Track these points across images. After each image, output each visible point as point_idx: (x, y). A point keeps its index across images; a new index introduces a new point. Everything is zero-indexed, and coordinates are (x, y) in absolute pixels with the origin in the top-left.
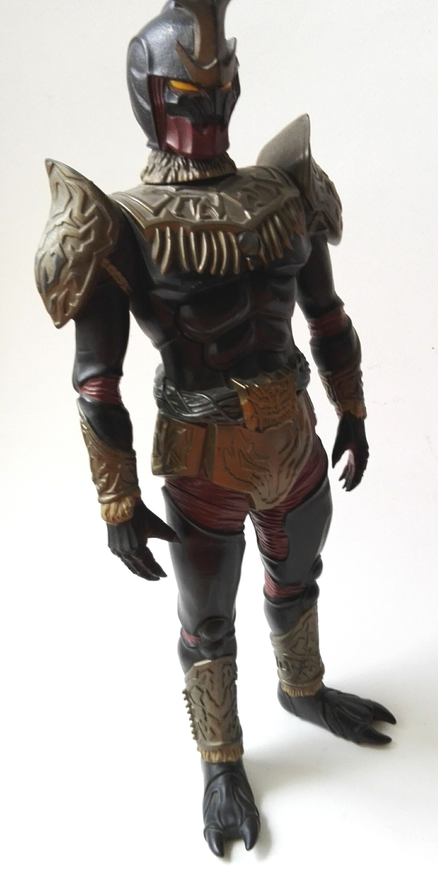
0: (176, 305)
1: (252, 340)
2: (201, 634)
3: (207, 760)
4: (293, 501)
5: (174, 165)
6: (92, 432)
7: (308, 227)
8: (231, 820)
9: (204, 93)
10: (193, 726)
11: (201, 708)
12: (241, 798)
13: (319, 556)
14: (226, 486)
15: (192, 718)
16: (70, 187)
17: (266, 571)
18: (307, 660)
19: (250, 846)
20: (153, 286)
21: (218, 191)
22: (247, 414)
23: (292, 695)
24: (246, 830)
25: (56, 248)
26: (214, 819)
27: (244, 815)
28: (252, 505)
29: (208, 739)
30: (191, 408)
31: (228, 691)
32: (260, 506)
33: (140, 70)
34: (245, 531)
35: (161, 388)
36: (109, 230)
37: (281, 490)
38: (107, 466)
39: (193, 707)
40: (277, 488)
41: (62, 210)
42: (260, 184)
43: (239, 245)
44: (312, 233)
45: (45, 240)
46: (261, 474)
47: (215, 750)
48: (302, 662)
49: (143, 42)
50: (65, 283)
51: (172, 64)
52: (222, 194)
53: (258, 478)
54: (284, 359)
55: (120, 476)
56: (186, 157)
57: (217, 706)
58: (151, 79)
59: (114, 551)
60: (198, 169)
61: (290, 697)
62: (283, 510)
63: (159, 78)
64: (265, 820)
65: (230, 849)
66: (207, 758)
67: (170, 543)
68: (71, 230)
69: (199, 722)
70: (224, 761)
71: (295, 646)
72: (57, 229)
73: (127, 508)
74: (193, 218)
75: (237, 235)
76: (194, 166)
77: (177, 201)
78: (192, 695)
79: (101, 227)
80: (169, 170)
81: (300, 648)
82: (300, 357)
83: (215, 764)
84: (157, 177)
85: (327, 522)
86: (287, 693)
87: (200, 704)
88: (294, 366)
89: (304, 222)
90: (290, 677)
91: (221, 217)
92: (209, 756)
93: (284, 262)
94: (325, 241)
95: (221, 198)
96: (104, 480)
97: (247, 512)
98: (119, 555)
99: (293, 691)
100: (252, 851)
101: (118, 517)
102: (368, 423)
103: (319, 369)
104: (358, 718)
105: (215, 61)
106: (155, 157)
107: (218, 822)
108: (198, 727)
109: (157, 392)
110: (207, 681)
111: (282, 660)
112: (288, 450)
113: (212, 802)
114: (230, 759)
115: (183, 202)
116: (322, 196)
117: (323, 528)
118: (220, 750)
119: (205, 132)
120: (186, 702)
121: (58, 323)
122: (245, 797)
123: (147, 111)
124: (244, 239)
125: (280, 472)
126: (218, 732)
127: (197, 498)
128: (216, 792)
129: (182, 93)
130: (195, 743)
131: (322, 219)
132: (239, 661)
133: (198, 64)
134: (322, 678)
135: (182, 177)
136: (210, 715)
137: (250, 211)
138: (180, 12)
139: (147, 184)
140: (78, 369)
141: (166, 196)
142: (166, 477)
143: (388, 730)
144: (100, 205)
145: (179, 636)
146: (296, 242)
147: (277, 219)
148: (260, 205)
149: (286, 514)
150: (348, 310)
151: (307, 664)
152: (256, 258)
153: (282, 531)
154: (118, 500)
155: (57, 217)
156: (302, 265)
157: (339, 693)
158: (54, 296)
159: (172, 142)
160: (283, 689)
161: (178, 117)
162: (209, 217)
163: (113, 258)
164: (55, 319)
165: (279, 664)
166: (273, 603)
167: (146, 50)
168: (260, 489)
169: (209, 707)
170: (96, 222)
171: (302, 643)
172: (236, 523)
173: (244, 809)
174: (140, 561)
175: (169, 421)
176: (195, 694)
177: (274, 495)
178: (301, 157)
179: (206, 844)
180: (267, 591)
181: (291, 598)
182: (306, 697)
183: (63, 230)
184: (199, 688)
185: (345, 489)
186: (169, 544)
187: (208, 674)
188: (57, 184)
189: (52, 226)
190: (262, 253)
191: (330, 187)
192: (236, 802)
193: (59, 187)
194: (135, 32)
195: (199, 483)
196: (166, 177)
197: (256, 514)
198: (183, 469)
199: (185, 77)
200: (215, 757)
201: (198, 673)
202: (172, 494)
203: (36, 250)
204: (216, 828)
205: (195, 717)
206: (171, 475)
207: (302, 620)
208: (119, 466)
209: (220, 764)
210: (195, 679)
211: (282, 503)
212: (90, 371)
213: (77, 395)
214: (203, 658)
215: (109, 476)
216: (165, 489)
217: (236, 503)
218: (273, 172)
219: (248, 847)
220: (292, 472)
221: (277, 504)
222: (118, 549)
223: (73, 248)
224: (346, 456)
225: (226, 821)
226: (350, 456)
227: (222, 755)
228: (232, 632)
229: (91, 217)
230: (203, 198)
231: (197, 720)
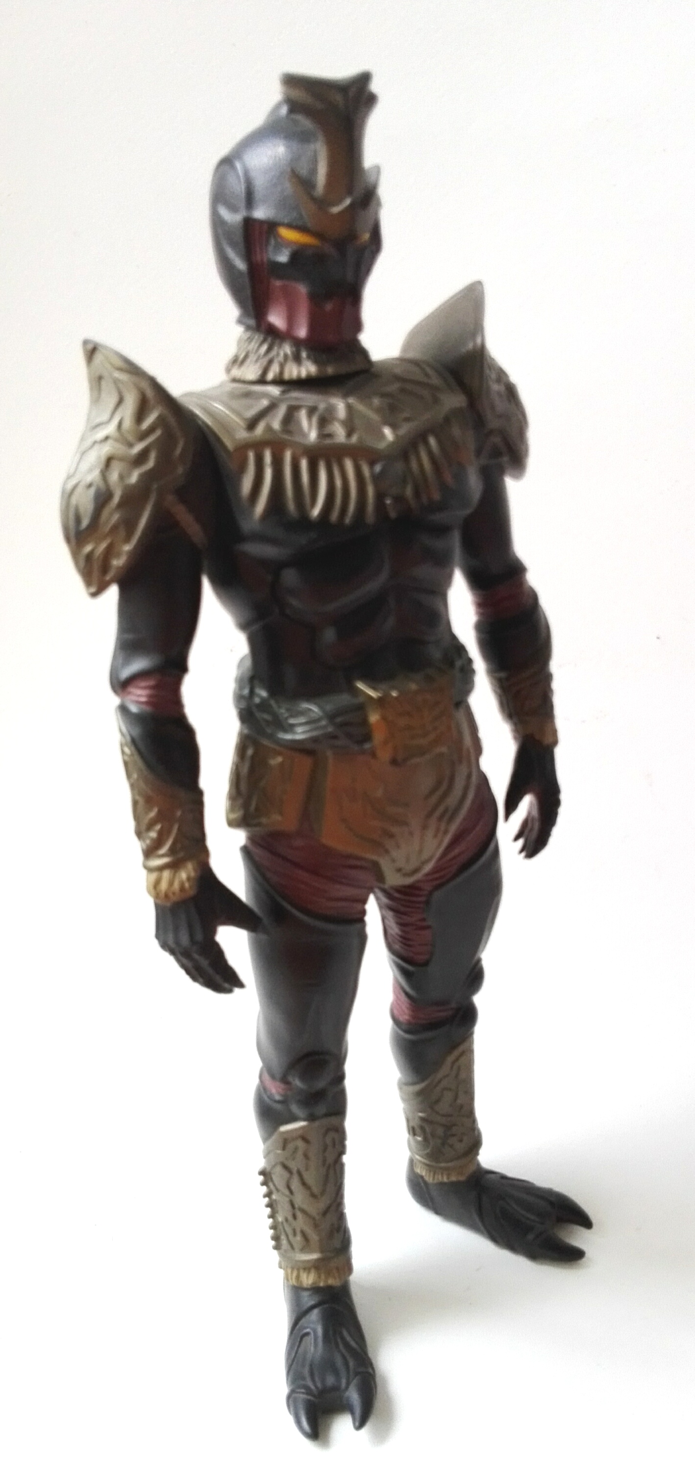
0: (276, 567)
1: (390, 622)
2: (294, 1080)
3: (295, 1284)
4: (442, 873)
5: (278, 354)
6: (137, 757)
7: (479, 452)
8: (330, 1380)
9: (329, 249)
10: (274, 1227)
11: (287, 1199)
12: (347, 1345)
13: (479, 961)
14: (340, 847)
15: (272, 1216)
16: (120, 385)
17: (396, 980)
18: (454, 1125)
19: (361, 1423)
20: (242, 538)
21: (345, 396)
22: (378, 737)
23: (429, 1180)
24: (354, 1396)
25: (94, 476)
26: (304, 1379)
27: (351, 1373)
28: (380, 877)
29: (296, 1250)
30: (292, 726)
31: (331, 1172)
32: (393, 879)
33: (233, 209)
34: (367, 918)
35: (246, 692)
36: (178, 451)
37: (425, 855)
38: (160, 812)
39: (274, 1197)
40: (421, 851)
41: (105, 417)
42: (409, 387)
43: (376, 479)
44: (483, 461)
45: (78, 464)
46: (395, 830)
47: (308, 1267)
48: (448, 1127)
49: (238, 165)
50: (107, 529)
51: (283, 203)
52: (351, 400)
53: (391, 836)
54: (436, 654)
55: (179, 829)
56: (298, 343)
57: (313, 1195)
58: (249, 223)
59: (164, 946)
60: (316, 361)
61: (425, 1183)
62: (428, 887)
63: (261, 222)
64: (384, 1380)
65: (328, 1427)
66: (294, 1280)
67: (253, 934)
68: (119, 449)
69: (284, 1221)
70: (322, 1284)
71: (437, 1101)
72: (96, 447)
73: (189, 879)
74: (305, 435)
75: (372, 464)
76: (309, 357)
77: (282, 411)
78: (274, 1177)
79: (165, 446)
80: (270, 362)
81: (444, 1106)
82: (460, 649)
83: (306, 1289)
84: (251, 372)
85: (493, 906)
86: (422, 1177)
87: (287, 1192)
88: (452, 664)
89: (472, 446)
90: (428, 1151)
91: (349, 434)
92: (298, 1277)
93: (441, 507)
94: (501, 472)
95: (349, 408)
96: (153, 834)
97: (371, 890)
98: (172, 952)
99: (432, 1175)
100: (364, 1431)
101: (174, 894)
102: (559, 753)
103: (488, 667)
104: (533, 1217)
105: (348, 202)
106: (250, 340)
107: (310, 1384)
108: (282, 1230)
109: (239, 698)
110: (300, 1155)
111: (416, 1123)
112: (439, 793)
113: (301, 1350)
114: (331, 1282)
115: (292, 411)
116: (501, 406)
117: (487, 917)
118: (316, 1266)
119: (329, 307)
120: (264, 1189)
121: (93, 590)
122: (353, 1344)
123: (239, 272)
124: (383, 472)
125: (425, 827)
126: (314, 1237)
127: (296, 865)
128: (307, 1334)
129: (295, 248)
130: (275, 1256)
131: (496, 440)
132: (350, 1124)
133: (322, 204)
134: (477, 1154)
135: (291, 372)
136: (303, 1211)
137: (394, 427)
138: (295, 122)
139: (235, 380)
140: (120, 660)
141: (265, 403)
142: (248, 832)
143: (578, 1238)
144: (166, 412)
145: (256, 1081)
146: (460, 476)
147: (432, 441)
148: (407, 420)
149: (431, 893)
150: (534, 579)
151: (454, 1130)
152: (399, 499)
153: (424, 920)
154: (174, 866)
155: (98, 429)
156: (468, 511)
157: (504, 1177)
158: (88, 548)
159: (276, 319)
160: (415, 1170)
161: (286, 283)
162: (330, 436)
163: (182, 494)
164: (88, 582)
165: (411, 1129)
166: (407, 1031)
167: (242, 180)
168: (394, 853)
169: (300, 1198)
170: (157, 439)
171: (448, 1096)
172: (355, 905)
173: (351, 1364)
174: (204, 963)
175: (256, 744)
176: (279, 1176)
177: (414, 864)
178: (470, 346)
179: (290, 1419)
180: (396, 1012)
181: (433, 1026)
182: (453, 1184)
183: (106, 449)
184: (285, 1167)
185: (523, 854)
186: (249, 936)
187: (300, 1144)
188: (100, 378)
189: (89, 442)
190: (409, 491)
191: (511, 392)
192: (340, 1351)
193: (103, 383)
194: (224, 151)
195: (298, 842)
196: (265, 371)
197: (384, 891)
198: (275, 820)
199: (300, 223)
200: (307, 1278)
201: (285, 1142)
202: (257, 859)
203: (63, 476)
204: (307, 1394)
205: (278, 1213)
206: (257, 829)
207: (450, 1059)
208: (179, 813)
209: (315, 1290)
210: (279, 1152)
211: (427, 875)
212: (138, 665)
213: (116, 701)
214: (293, 1119)
215: (162, 827)
216: (245, 850)
217: (353, 873)
218: (428, 370)
219: (357, 1424)
220: (443, 827)
221: (419, 876)
222: (171, 942)
223: (122, 477)
224: (526, 804)
225: (323, 1381)
226: (531, 804)
227: (319, 1277)
228: (341, 1077)
229: (151, 430)
230: (322, 406)
231: (280, 1219)
